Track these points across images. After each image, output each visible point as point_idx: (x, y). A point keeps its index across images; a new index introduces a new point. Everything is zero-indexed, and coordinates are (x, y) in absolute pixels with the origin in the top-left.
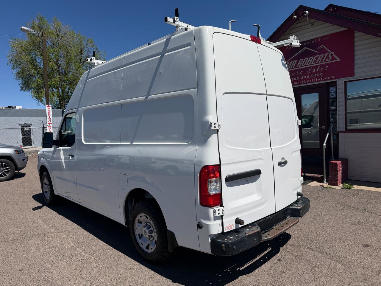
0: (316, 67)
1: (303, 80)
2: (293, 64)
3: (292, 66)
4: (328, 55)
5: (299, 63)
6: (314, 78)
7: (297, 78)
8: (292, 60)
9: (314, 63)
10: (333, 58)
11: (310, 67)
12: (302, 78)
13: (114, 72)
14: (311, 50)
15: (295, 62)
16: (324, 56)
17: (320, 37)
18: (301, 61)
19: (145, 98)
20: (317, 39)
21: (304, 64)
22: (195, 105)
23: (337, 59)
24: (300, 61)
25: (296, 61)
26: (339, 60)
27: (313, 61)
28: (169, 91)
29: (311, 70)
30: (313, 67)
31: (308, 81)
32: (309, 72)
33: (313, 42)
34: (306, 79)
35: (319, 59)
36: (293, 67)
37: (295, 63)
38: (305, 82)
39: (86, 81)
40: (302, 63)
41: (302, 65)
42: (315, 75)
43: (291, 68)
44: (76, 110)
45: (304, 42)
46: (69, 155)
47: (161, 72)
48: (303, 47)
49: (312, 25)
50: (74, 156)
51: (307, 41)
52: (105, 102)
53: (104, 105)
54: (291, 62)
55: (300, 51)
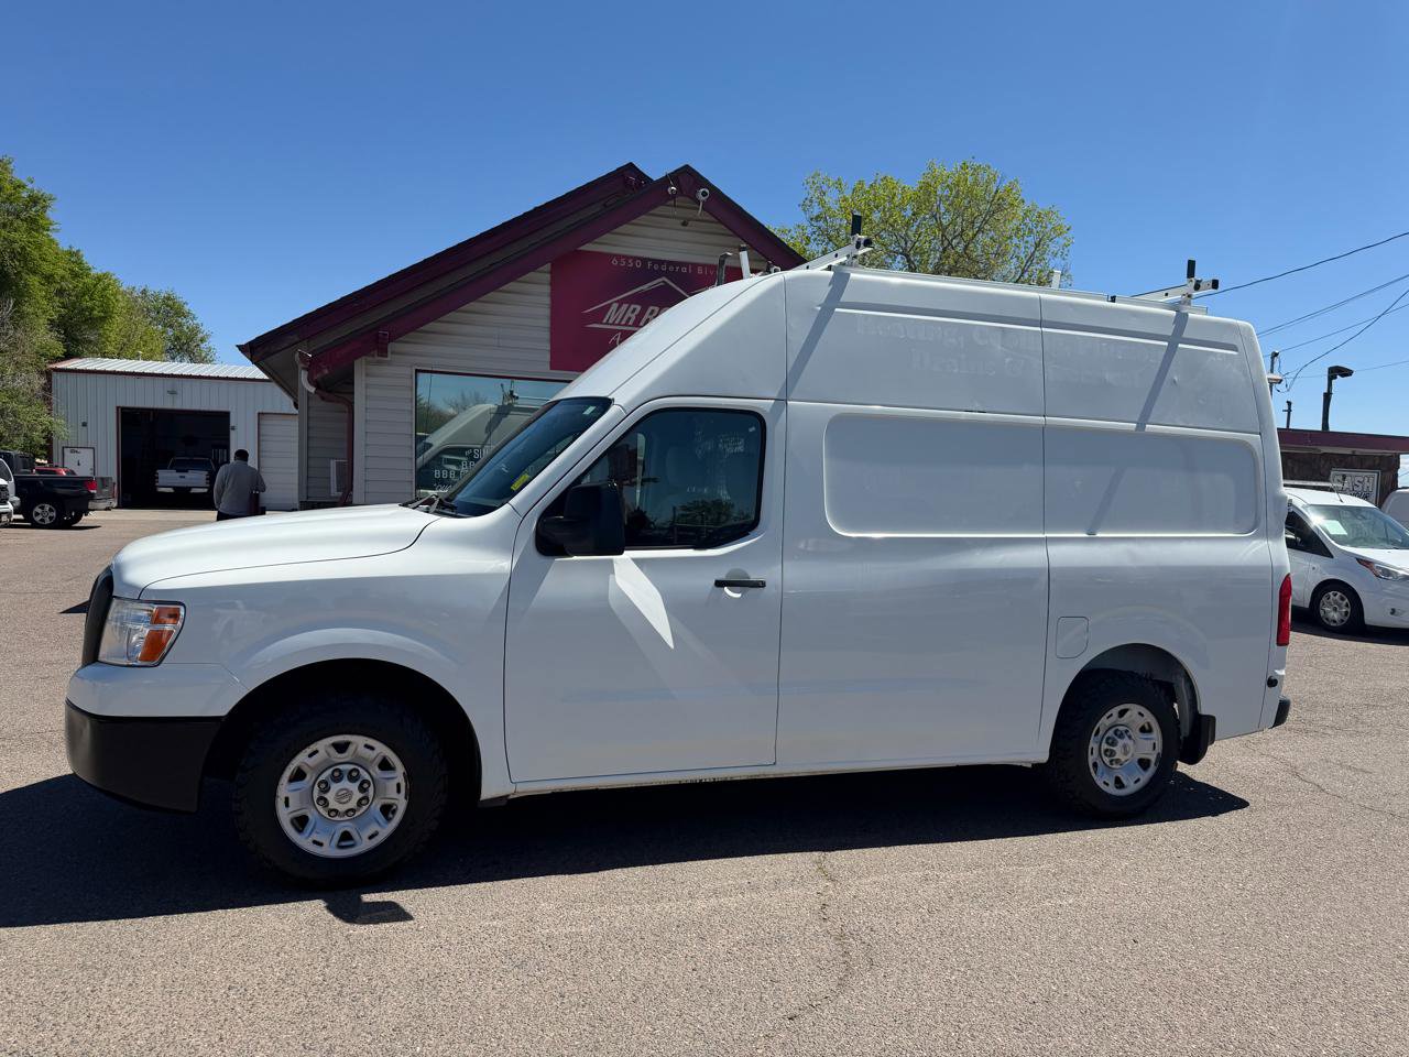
2: (629, 314)
3: (625, 319)
8: (630, 301)
15: (634, 310)
17: (703, 266)
18: (653, 311)
19: (1136, 428)
20: (695, 265)
24: (649, 311)
25: (639, 308)
33: (684, 270)
36: (630, 323)
37: (636, 313)
39: (828, 310)
43: (623, 322)
44: (763, 406)
45: (661, 262)
46: (720, 584)
47: (1176, 379)
48: (659, 274)
49: (684, 224)
50: (760, 585)
51: (670, 263)
52: (968, 408)
53: (966, 416)
54: (625, 306)
55: (649, 284)
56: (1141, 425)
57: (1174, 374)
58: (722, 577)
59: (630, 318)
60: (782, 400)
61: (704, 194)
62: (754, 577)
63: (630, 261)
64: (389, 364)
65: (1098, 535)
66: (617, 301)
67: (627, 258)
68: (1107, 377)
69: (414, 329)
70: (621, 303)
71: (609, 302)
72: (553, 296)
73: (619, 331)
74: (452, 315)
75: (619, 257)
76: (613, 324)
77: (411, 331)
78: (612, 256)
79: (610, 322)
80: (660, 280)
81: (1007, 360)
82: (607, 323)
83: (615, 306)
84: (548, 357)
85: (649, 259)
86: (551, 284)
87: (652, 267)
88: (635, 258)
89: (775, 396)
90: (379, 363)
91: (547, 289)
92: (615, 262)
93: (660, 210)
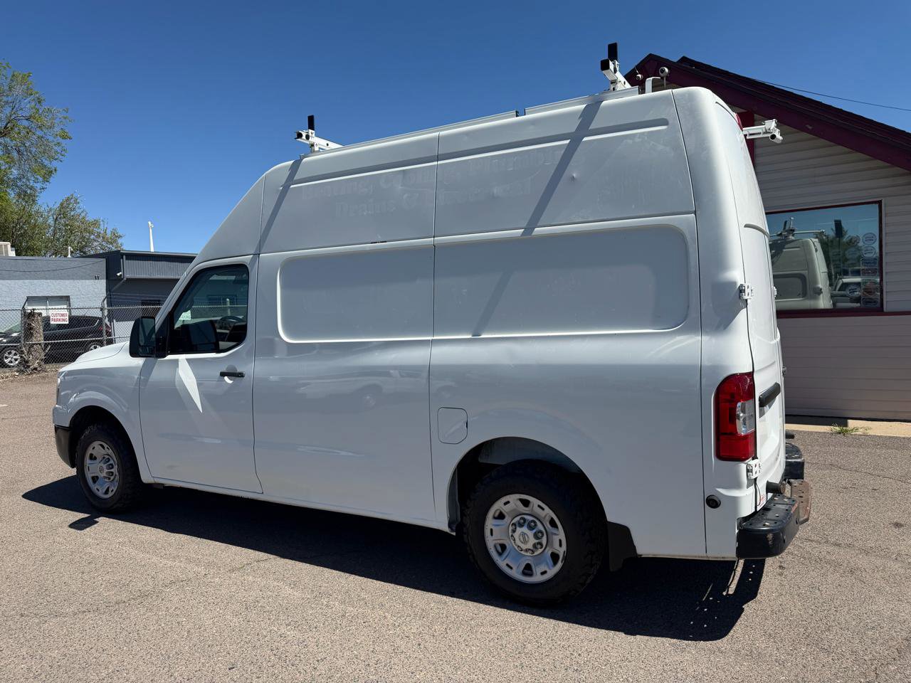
13: (404, 171)
19: (523, 234)
22: (691, 250)
28: (605, 218)
39: (286, 187)
44: (246, 259)
46: (223, 374)
47: (575, 175)
50: (241, 375)
52: (372, 241)
53: (370, 247)
56: (529, 229)
57: (574, 171)
58: (224, 370)
60: (257, 255)
62: (239, 370)
65: (482, 336)
68: (495, 191)
81: (405, 196)
89: (253, 252)
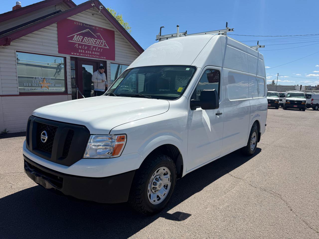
0: (96, 47)
1: (87, 54)
2: (79, 39)
4: (102, 42)
5: (84, 40)
6: (94, 55)
7: (83, 51)
9: (95, 44)
10: (105, 46)
11: (92, 46)
12: (87, 52)
14: (92, 33)
15: (81, 38)
16: (100, 41)
17: (98, 27)
18: (86, 38)
20: (96, 27)
21: (88, 42)
23: (107, 47)
25: (82, 37)
26: (108, 47)
27: (94, 42)
29: (93, 48)
30: (94, 47)
31: (90, 56)
32: (91, 49)
33: (93, 28)
34: (89, 54)
35: (97, 42)
38: (88, 55)
40: (87, 40)
41: (87, 42)
42: (95, 53)
45: (87, 25)
48: (87, 28)
49: (93, 15)
51: (90, 25)
54: (78, 36)
55: (85, 31)
59: (80, 40)
61: (102, 7)
63: (79, 23)
64: (6, 48)
66: (76, 35)
67: (78, 22)
69: (18, 38)
70: (77, 35)
71: (74, 35)
72: (58, 31)
73: (77, 43)
74: (30, 35)
75: (76, 22)
76: (75, 41)
77: (17, 39)
78: (74, 21)
79: (75, 40)
80: (87, 30)
82: (74, 41)
83: (76, 36)
84: (57, 50)
85: (85, 24)
86: (57, 27)
87: (85, 26)
88: (80, 23)
90: (3, 48)
91: (56, 29)
92: (75, 23)
93: (88, 10)
